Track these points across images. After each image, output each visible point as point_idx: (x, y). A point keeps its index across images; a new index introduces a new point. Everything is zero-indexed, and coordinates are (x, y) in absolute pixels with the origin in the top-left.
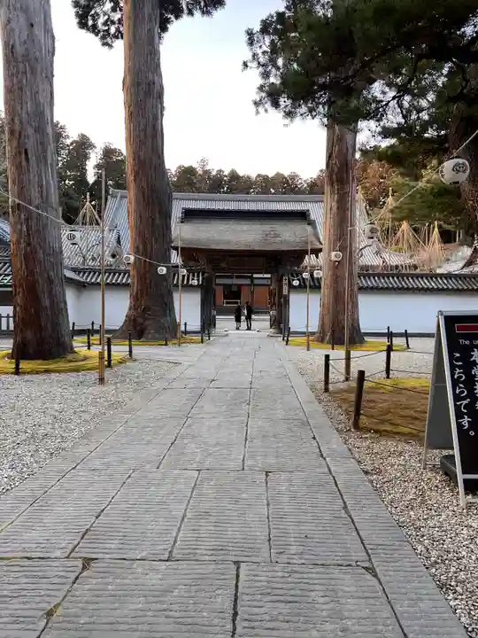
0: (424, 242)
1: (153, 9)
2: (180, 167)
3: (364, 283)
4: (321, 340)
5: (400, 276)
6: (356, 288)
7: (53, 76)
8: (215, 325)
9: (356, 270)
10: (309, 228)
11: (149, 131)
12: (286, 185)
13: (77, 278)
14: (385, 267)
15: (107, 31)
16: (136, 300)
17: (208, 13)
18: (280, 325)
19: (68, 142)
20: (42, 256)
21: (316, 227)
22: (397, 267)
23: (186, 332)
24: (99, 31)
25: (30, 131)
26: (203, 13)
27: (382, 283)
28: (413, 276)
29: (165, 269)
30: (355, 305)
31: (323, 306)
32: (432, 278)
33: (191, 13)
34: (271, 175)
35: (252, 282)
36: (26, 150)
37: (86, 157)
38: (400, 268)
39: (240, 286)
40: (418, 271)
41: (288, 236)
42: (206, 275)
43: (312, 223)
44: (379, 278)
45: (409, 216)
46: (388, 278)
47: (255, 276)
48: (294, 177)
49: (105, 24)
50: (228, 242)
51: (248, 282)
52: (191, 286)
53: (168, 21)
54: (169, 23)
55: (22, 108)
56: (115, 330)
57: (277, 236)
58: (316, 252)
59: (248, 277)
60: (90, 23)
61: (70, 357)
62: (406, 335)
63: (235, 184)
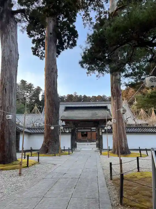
0: (150, 116)
1: (54, 48)
2: (68, 95)
3: (129, 130)
4: (114, 153)
5: (142, 128)
6: (125, 132)
7: (18, 66)
8: (76, 147)
9: (125, 126)
10: (108, 112)
11: (52, 82)
12: (102, 99)
13: (29, 131)
14: (136, 125)
15: (42, 55)
16: (46, 139)
17: (72, 48)
18: (100, 146)
19: (34, 89)
20: (7, 124)
21: (110, 111)
22: (141, 125)
23: (64, 150)
24: (39, 56)
25: (8, 83)
26: (70, 48)
27: (136, 130)
28: (147, 128)
29: (53, 127)
30: (126, 139)
31: (114, 139)
32: (154, 128)
33: (66, 49)
34: (97, 96)
35: (91, 130)
36: (6, 89)
37: (39, 93)
38: (142, 125)
39: (87, 132)
40: (149, 126)
41: (100, 114)
42: (72, 129)
43: (108, 110)
44: (134, 128)
45: (143, 106)
46: (138, 128)
47: (92, 128)
48: (104, 96)
49: (41, 53)
50: (79, 117)
51: (90, 130)
52: (66, 133)
53: (60, 52)
54: (61, 52)
55: (6, 76)
56: (39, 150)
57: (97, 114)
58: (111, 120)
59: (90, 129)
60: (37, 53)
61: (14, 163)
62: (146, 150)
63: (85, 99)
